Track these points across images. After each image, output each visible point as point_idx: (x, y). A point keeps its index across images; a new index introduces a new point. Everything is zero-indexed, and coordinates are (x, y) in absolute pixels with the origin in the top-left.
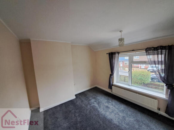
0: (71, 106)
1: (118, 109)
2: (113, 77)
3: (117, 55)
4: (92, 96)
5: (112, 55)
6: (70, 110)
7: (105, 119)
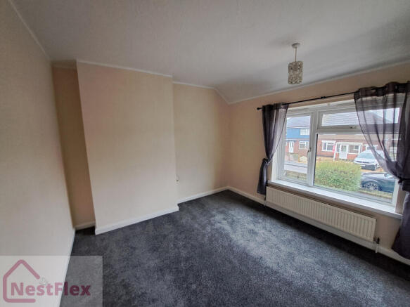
0: (166, 226)
1: (277, 237)
2: (271, 164)
3: (282, 110)
4: (217, 209)
5: (270, 113)
6: (166, 233)
7: (244, 257)
